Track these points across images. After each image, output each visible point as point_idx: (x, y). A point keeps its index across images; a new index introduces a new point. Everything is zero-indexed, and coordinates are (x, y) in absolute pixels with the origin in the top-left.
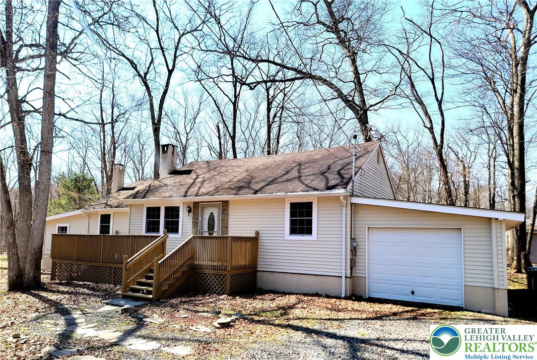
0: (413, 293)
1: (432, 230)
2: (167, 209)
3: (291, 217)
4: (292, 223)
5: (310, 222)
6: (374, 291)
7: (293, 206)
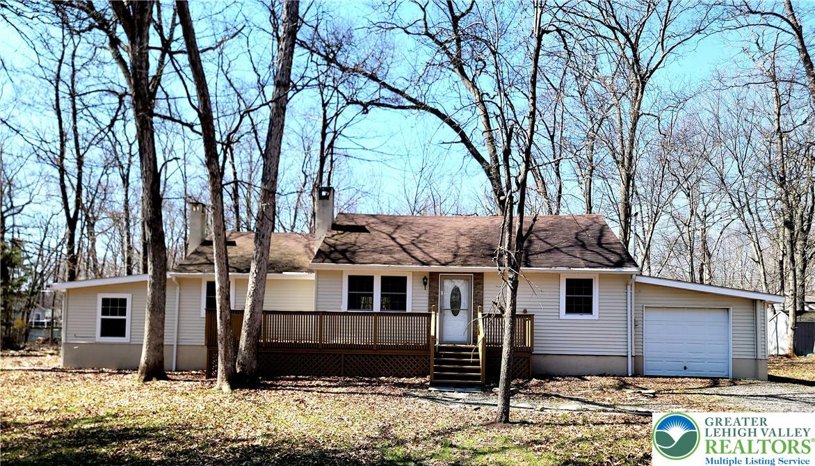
0: (685, 368)
1: (702, 310)
2: (385, 280)
3: (567, 294)
4: (568, 300)
5: (590, 301)
6: (649, 368)
7: (570, 283)
